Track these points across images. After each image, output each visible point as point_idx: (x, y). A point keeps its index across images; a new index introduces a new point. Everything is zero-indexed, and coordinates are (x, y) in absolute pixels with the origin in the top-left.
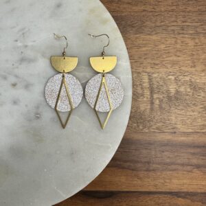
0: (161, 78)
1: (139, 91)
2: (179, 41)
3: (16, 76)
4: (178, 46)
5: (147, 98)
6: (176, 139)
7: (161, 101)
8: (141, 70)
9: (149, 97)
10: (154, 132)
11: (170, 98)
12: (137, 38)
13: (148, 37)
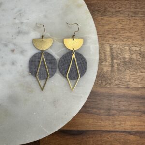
0: (119, 48)
1: (103, 57)
2: (132, 22)
3: (14, 44)
4: (131, 26)
5: (109, 62)
6: (129, 92)
7: (119, 65)
8: (104, 42)
9: (110, 62)
10: (114, 87)
11: (125, 63)
12: (102, 19)
13: (110, 18)
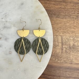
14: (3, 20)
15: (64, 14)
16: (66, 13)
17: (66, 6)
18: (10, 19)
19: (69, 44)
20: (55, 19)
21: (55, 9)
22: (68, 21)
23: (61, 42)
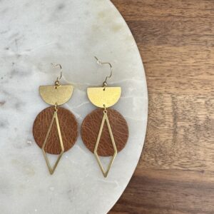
14: (10, 53)
15: (180, 34)
16: (184, 28)
17: (185, 11)
18: (29, 50)
19: (196, 118)
20: (153, 47)
21: (155, 19)
22: (193, 53)
23: (172, 111)
